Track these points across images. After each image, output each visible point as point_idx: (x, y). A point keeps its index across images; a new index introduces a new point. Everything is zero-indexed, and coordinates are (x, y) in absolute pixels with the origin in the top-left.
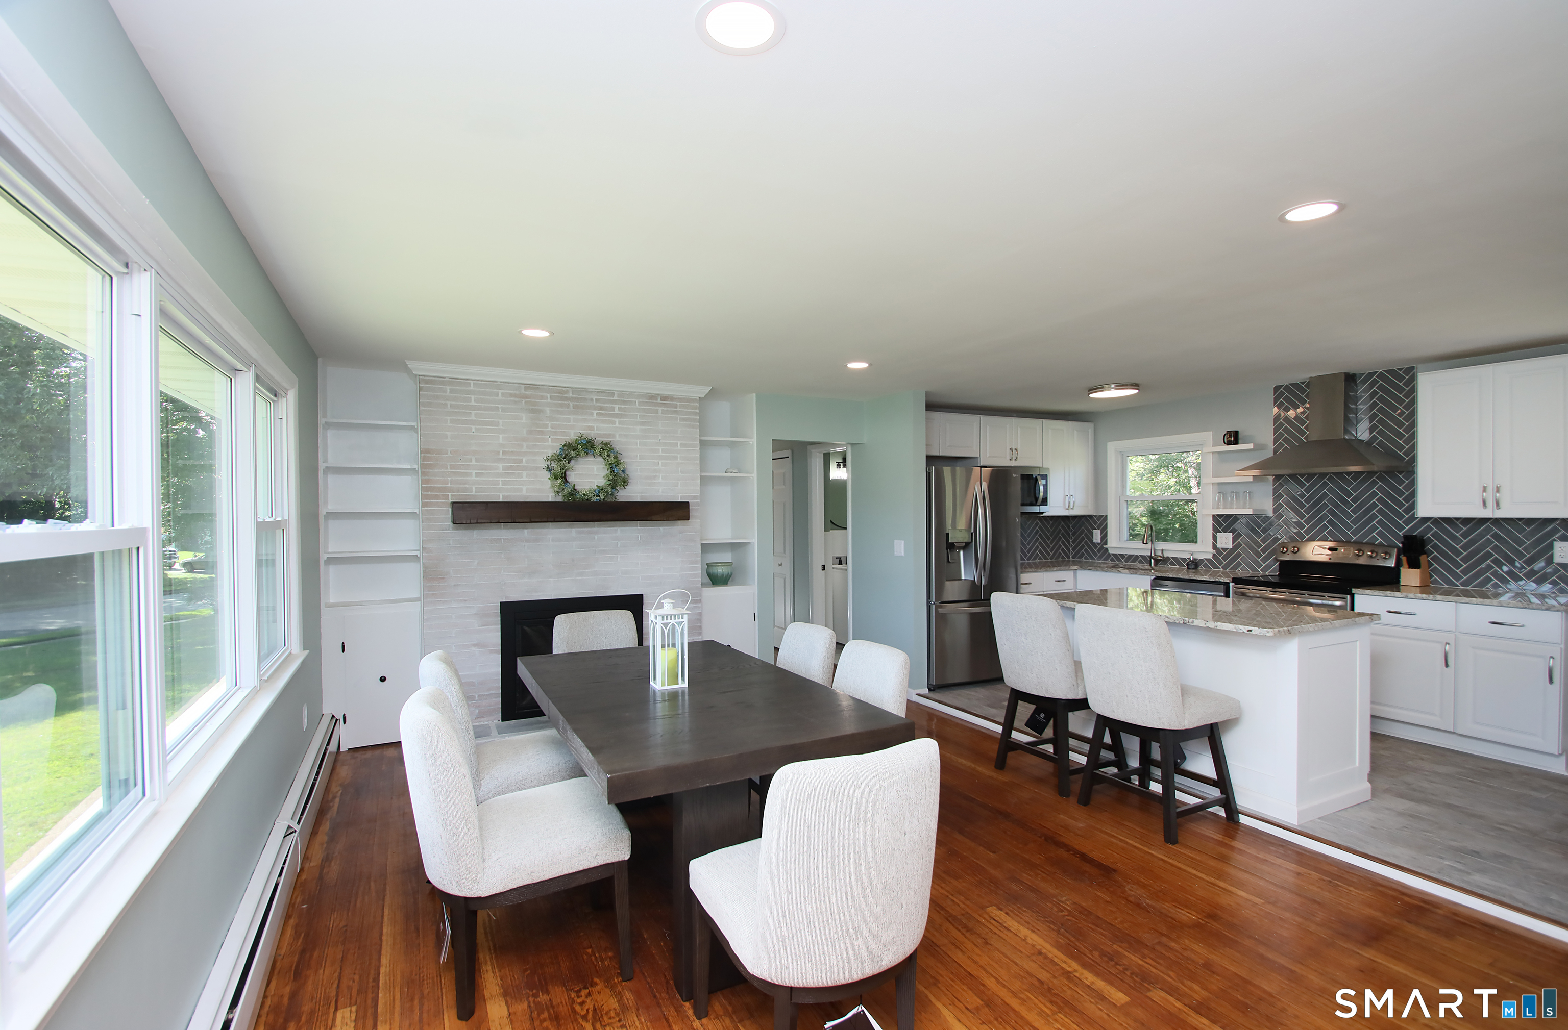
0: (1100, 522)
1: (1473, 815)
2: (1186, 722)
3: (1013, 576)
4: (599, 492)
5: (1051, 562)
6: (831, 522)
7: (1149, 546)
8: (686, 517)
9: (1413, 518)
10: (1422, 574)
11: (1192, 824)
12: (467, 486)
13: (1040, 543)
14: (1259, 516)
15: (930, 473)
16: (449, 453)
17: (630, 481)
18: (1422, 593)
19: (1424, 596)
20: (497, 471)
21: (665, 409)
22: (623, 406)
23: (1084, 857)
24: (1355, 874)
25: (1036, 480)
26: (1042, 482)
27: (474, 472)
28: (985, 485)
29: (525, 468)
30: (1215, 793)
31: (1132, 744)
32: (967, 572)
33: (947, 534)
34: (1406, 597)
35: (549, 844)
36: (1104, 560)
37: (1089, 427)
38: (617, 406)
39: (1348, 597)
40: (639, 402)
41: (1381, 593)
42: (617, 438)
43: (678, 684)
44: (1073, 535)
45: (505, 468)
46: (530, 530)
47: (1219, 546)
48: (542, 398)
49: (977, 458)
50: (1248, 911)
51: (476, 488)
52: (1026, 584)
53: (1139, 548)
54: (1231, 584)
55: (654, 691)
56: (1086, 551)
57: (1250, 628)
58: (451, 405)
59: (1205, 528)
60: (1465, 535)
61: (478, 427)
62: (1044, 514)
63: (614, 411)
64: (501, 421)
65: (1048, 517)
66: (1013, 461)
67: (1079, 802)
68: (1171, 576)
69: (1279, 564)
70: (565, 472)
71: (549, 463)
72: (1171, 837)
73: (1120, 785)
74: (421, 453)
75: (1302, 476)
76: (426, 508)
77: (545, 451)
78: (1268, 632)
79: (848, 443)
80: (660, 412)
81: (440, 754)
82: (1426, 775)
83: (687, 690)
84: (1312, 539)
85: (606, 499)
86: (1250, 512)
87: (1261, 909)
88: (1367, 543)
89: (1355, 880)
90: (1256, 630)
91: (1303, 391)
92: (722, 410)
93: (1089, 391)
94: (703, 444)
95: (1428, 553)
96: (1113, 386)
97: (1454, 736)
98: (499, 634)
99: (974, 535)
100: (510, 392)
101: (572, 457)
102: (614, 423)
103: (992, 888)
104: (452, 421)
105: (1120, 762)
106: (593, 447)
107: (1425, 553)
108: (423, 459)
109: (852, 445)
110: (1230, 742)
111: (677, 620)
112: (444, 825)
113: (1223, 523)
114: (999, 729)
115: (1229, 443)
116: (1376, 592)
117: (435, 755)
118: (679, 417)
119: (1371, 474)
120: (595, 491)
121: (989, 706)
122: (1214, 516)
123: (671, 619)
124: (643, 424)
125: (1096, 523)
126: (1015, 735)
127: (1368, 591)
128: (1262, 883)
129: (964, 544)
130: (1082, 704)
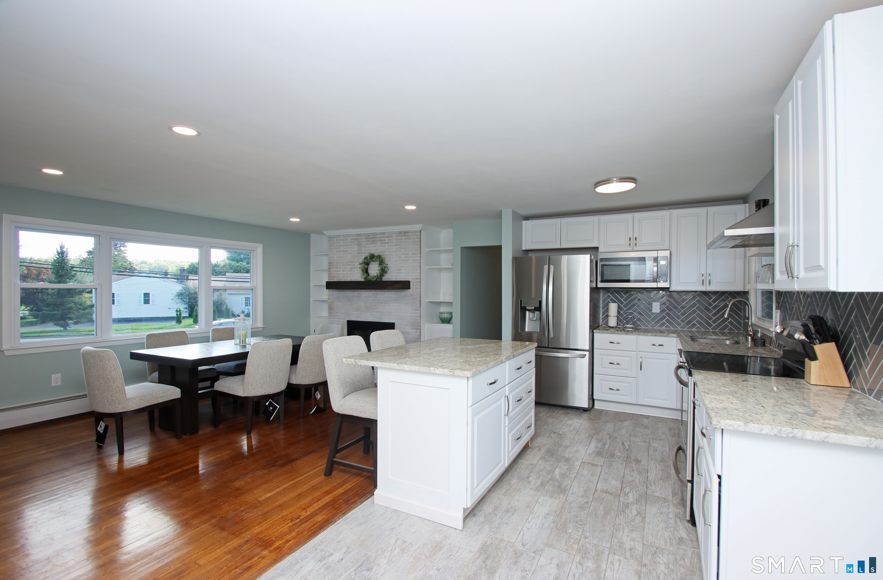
8: (408, 288)
15: (513, 261)
16: (335, 263)
17: (390, 272)
21: (406, 237)
22: (389, 239)
28: (550, 267)
33: (521, 301)
40: (395, 236)
46: (357, 292)
48: (362, 239)
58: (336, 246)
61: (343, 253)
63: (386, 241)
64: (349, 250)
70: (366, 269)
74: (328, 264)
80: (403, 239)
85: (376, 280)
99: (541, 302)
100: (352, 238)
101: (368, 262)
102: (385, 246)
104: (337, 251)
106: (375, 258)
108: (329, 266)
118: (411, 241)
120: (373, 276)
124: (396, 245)
129: (533, 308)
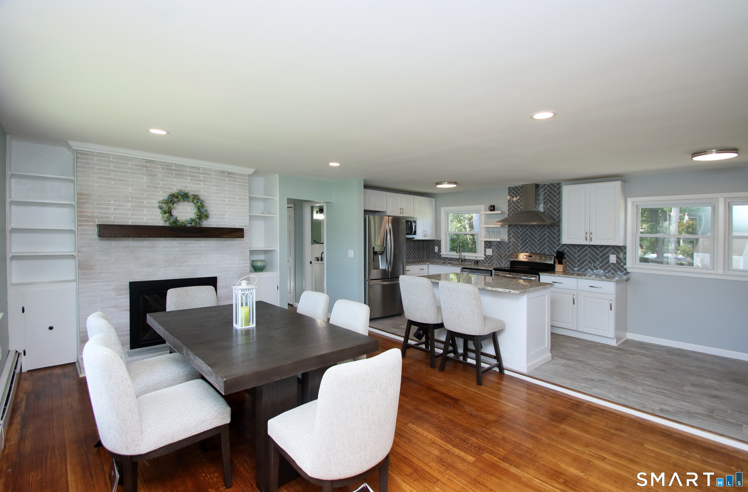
0: (437, 243)
1: (588, 364)
2: (486, 332)
3: (401, 267)
4: (192, 222)
5: (417, 261)
6: (314, 241)
7: (459, 254)
8: (242, 236)
9: (560, 244)
10: (563, 267)
11: (486, 376)
12: (108, 215)
13: (412, 252)
14: (502, 242)
15: (365, 218)
16: (96, 196)
17: (210, 216)
18: (563, 274)
19: (566, 276)
20: (128, 208)
21: (230, 179)
22: (205, 176)
23: (446, 395)
24: (551, 392)
25: (411, 223)
26: (414, 224)
27: (112, 208)
28: (390, 225)
29: (145, 207)
30: (495, 362)
31: (460, 342)
32: (382, 266)
33: (374, 248)
34: (559, 276)
35: (183, 420)
36: (439, 260)
37: (433, 200)
38: (202, 176)
39: (538, 276)
40: (215, 174)
41: (550, 274)
42: (202, 193)
43: (249, 325)
44: (426, 248)
45: (132, 206)
46: (148, 241)
47: (487, 254)
48: (156, 168)
49: (385, 212)
50: (515, 413)
51: (114, 217)
52: (408, 271)
53: (454, 255)
54: (493, 271)
55: (236, 330)
56: (432, 255)
57: (510, 290)
58: (98, 169)
59: (481, 246)
60: (578, 251)
61: (115, 182)
62: (415, 239)
63: (200, 178)
64: (130, 180)
65: (416, 240)
66: (401, 214)
67: (439, 370)
68: (469, 267)
69: (510, 262)
70: (171, 210)
71: (160, 204)
72: (479, 383)
73: (456, 361)
74: (77, 195)
75: (519, 225)
76: (80, 228)
77: (158, 198)
78: (517, 292)
79: (324, 202)
80: (227, 180)
81: (114, 374)
82: (568, 348)
83: (255, 329)
84: (522, 252)
85: (196, 226)
86: (499, 240)
87: (519, 411)
88: (542, 254)
89: (552, 395)
90: (512, 291)
91: (519, 190)
92: (260, 182)
93: (436, 184)
94: (251, 198)
95: (565, 258)
96: (446, 183)
97: (577, 332)
98: (128, 300)
99: (385, 248)
100: (136, 163)
101: (175, 202)
102: (200, 185)
103: (409, 414)
104: (98, 178)
105: (455, 351)
106: (187, 197)
107: (564, 258)
108: (79, 199)
109: (327, 203)
110: (501, 340)
111: (250, 292)
112: (117, 415)
113: (488, 244)
114: (402, 339)
115: (491, 210)
116: (548, 274)
117: (110, 375)
118: (237, 184)
119: (544, 226)
120: (189, 221)
121: (394, 328)
122: (485, 241)
123: (246, 291)
124: (217, 186)
125: (436, 243)
126: (410, 342)
127: (545, 274)
128: (517, 399)
129: (381, 252)
130: (441, 326)
